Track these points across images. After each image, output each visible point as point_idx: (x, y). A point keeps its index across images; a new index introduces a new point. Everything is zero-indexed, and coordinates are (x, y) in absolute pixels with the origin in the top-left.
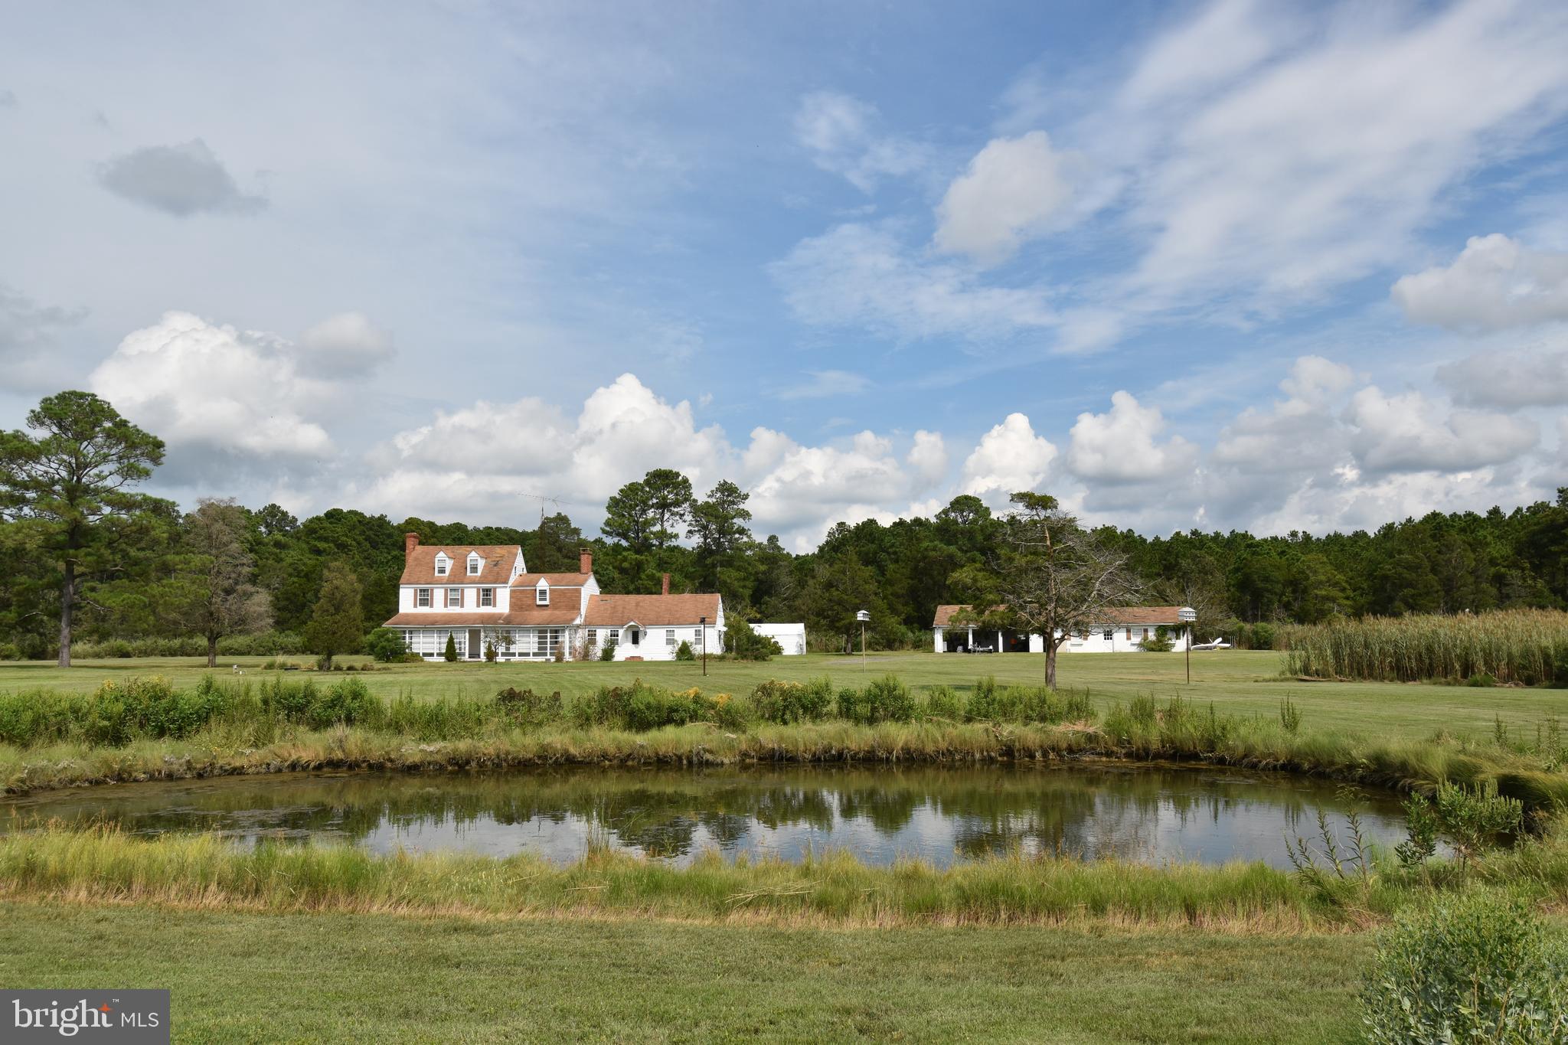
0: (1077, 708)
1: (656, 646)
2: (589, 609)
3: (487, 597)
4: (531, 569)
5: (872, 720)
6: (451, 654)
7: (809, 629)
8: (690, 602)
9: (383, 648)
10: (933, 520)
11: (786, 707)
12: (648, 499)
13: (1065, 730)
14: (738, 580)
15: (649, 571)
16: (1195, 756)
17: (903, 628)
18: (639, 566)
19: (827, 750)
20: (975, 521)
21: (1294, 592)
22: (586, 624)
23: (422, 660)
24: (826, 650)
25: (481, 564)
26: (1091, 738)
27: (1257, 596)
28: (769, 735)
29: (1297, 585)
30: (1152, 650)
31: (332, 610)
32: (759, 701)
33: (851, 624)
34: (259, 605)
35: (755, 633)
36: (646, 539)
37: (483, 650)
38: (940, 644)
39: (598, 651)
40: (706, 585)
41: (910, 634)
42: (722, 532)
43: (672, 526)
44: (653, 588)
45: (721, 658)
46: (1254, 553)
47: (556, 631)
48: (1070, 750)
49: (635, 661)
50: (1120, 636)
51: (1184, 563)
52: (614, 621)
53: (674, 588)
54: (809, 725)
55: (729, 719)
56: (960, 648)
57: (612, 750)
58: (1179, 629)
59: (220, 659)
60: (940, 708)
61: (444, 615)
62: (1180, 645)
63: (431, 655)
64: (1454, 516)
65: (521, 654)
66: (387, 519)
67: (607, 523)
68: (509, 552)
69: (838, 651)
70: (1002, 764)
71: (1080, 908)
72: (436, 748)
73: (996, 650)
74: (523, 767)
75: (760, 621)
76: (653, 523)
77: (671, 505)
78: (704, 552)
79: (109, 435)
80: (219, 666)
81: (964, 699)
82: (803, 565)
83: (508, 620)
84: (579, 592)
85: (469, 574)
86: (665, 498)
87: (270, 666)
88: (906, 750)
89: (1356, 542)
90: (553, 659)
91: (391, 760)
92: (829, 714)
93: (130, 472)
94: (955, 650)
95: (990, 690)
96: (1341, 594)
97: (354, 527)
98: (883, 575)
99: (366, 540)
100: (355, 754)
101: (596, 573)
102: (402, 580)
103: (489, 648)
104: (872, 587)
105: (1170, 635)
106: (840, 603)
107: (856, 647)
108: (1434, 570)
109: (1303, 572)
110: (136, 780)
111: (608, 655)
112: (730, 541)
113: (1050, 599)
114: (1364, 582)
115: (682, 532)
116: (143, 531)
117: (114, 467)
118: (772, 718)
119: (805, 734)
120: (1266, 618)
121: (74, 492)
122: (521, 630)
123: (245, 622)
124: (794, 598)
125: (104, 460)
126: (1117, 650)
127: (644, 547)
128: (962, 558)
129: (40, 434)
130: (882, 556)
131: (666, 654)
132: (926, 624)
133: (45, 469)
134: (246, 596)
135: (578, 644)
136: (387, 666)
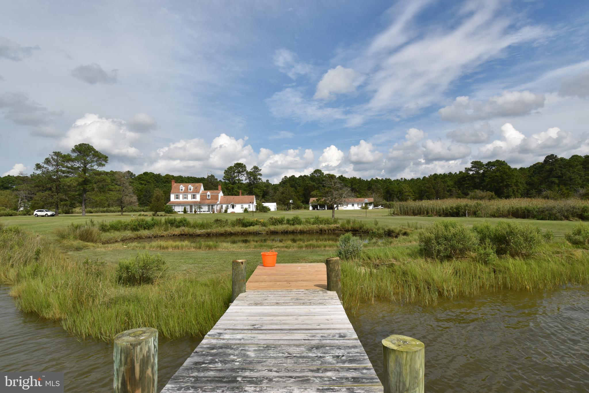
0: (335, 221)
1: (238, 209)
2: (221, 200)
3: (194, 197)
4: (205, 189)
5: (293, 224)
6: (185, 211)
7: (277, 204)
8: (247, 197)
9: (167, 210)
10: (309, 176)
11: (275, 222)
12: (235, 171)
13: (333, 226)
14: (259, 192)
15: (235, 190)
16: (357, 231)
17: (301, 204)
18: (233, 188)
19: (284, 231)
20: (320, 176)
21: (400, 194)
22: (220, 204)
23: (177, 213)
24: (282, 210)
25: (192, 188)
26: (337, 227)
27: (391, 195)
28: (272, 228)
29: (401, 192)
30: (364, 209)
31: (157, 201)
32: (270, 221)
33: (288, 203)
34: (134, 199)
35: (264, 205)
36: (235, 181)
37: (193, 210)
38: (311, 208)
39: (223, 210)
40: (251, 193)
41: (303, 205)
42: (255, 179)
43: (241, 178)
44: (237, 194)
45: (255, 212)
46: (391, 184)
47: (212, 205)
48: (333, 230)
49: (233, 213)
50: (356, 205)
51: (373, 187)
52: (227, 203)
53: (243, 194)
54: (280, 226)
55: (264, 225)
56: (316, 209)
57: (240, 231)
58: (370, 204)
59: (124, 213)
60: (308, 222)
61: (183, 201)
62: (371, 207)
63: (180, 212)
64: (440, 174)
65: (203, 211)
66: (161, 175)
67: (224, 177)
68: (199, 185)
69: (285, 209)
70: (320, 233)
71: (322, 247)
72: (203, 231)
73: (325, 209)
74: (222, 235)
75: (264, 202)
76: (236, 177)
77: (241, 172)
78: (249, 185)
79: (93, 155)
80: (124, 215)
81: (312, 220)
82: (275, 187)
83: (200, 203)
84: (218, 195)
85: (189, 191)
86: (239, 170)
87: (140, 215)
88: (300, 230)
89: (417, 181)
90: (212, 213)
91: (194, 234)
92: (284, 224)
93: (100, 165)
94: (315, 209)
95: (318, 218)
96: (411, 194)
97: (151, 177)
98: (296, 190)
99: (155, 180)
100: (186, 233)
101: (222, 190)
102: (171, 192)
103: (195, 210)
104: (294, 193)
105: (368, 205)
106: (285, 197)
107: (290, 209)
108: (434, 188)
109: (402, 189)
110: (143, 238)
111: (226, 211)
112: (256, 181)
113: (333, 198)
114: (417, 191)
115: (244, 179)
116: (104, 180)
117: (95, 163)
118: (273, 224)
119: (280, 227)
120: (393, 201)
121: (85, 170)
122: (203, 205)
123: (131, 203)
124: (273, 196)
125: (93, 161)
126: (355, 209)
127: (234, 183)
128: (316, 186)
129: (74, 155)
130: (296, 185)
131: (241, 211)
132: (307, 202)
133: (77, 165)
134: (131, 197)
135: (218, 208)
136: (168, 215)
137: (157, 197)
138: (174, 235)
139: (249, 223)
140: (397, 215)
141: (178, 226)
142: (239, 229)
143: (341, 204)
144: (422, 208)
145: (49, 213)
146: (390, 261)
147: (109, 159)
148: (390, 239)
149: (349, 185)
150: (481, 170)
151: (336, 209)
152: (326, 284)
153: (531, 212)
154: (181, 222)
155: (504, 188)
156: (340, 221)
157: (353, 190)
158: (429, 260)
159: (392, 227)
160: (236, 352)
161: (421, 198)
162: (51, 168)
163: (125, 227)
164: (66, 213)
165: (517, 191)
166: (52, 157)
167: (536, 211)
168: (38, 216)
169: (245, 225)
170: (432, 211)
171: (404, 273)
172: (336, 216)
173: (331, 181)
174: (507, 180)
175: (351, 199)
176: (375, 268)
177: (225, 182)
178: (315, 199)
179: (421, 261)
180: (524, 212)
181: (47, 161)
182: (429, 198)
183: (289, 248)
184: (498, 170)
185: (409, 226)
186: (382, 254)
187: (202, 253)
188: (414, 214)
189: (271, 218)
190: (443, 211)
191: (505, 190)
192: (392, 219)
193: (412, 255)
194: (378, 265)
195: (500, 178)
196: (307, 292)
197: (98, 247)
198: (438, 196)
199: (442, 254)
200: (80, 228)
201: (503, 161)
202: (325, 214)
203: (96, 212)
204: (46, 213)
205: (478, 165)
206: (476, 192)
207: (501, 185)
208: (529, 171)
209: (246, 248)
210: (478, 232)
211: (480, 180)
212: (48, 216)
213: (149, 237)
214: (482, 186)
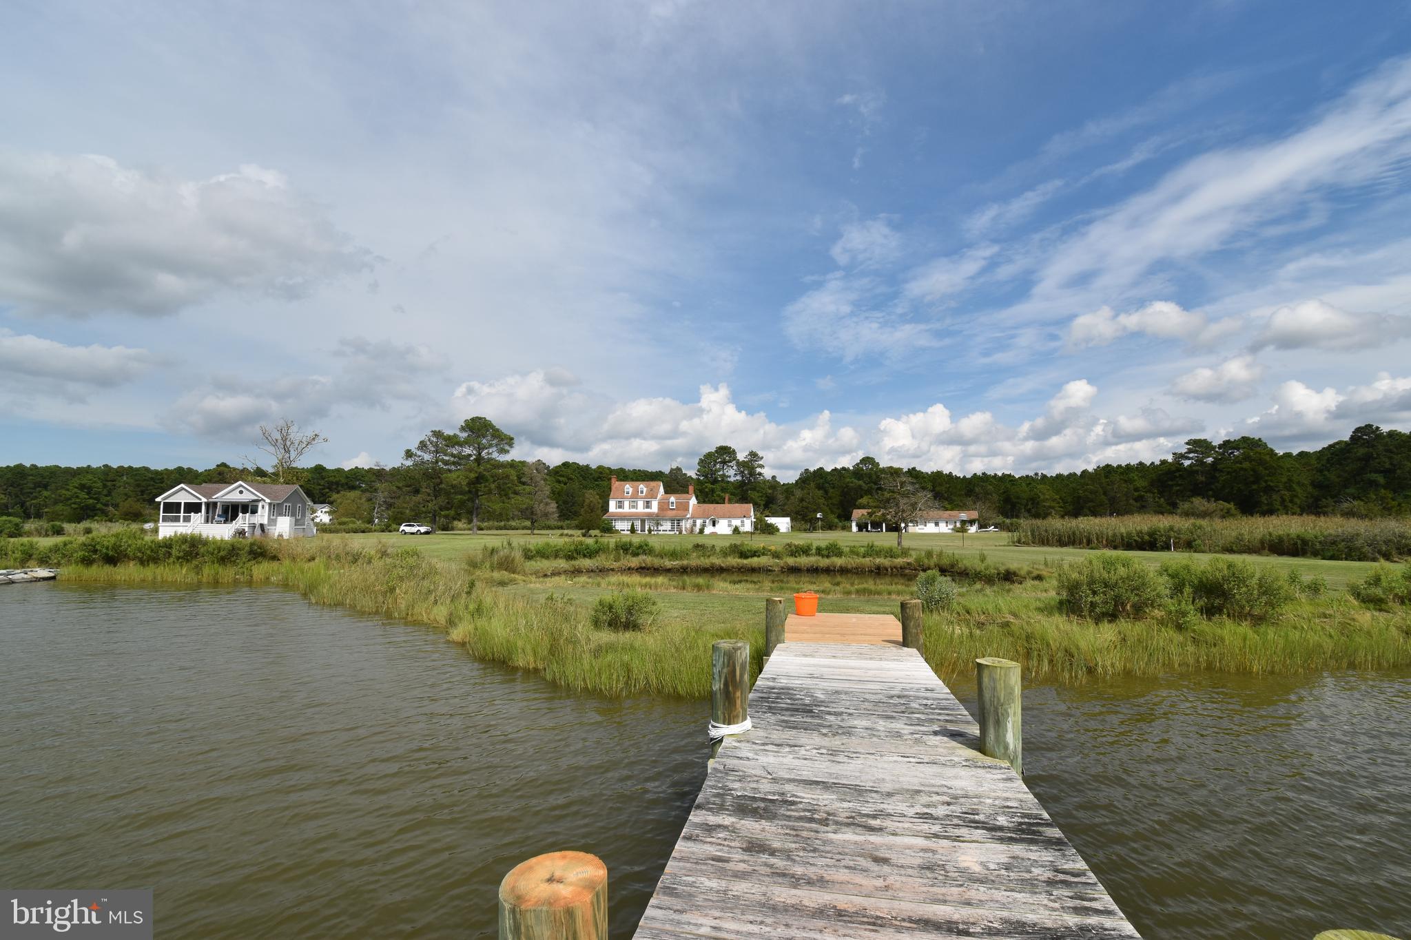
0: (905, 552)
1: (723, 527)
2: (693, 510)
3: (648, 505)
4: (666, 492)
5: (828, 557)
6: (633, 530)
7: (792, 520)
8: (738, 507)
9: (604, 527)
10: (851, 468)
11: (796, 551)
12: (717, 459)
13: (900, 561)
14: (759, 497)
15: (717, 493)
17: (836, 520)
18: (713, 491)
19: (812, 567)
20: (872, 469)
21: (1032, 504)
22: (692, 517)
23: (620, 533)
24: (799, 530)
25: (645, 490)
26: (908, 564)
27: (1014, 505)
28: (791, 561)
29: (1034, 501)
30: (958, 532)
31: (589, 511)
32: (785, 549)
33: (813, 518)
34: (552, 508)
35: (768, 522)
36: (716, 478)
37: (647, 527)
38: (854, 528)
39: (697, 529)
40: (744, 499)
41: (839, 523)
42: (751, 474)
43: (728, 472)
44: (721, 501)
46: (1013, 484)
47: (679, 520)
48: (901, 568)
49: (714, 534)
50: (942, 525)
51: (977, 489)
52: (704, 516)
53: (730, 501)
54: (805, 558)
55: (776, 555)
56: (864, 530)
57: (735, 565)
58: (972, 522)
59: (536, 532)
60: (853, 552)
61: (629, 513)
62: (973, 529)
63: (624, 530)
64: (1119, 466)
65: (663, 531)
67: (698, 471)
68: (656, 484)
69: (805, 530)
70: (877, 573)
72: (676, 563)
73: (882, 531)
74: (706, 570)
75: (768, 516)
76: (719, 470)
77: (727, 462)
78: (741, 484)
79: (492, 436)
80: (536, 534)
81: (862, 550)
82: (788, 489)
83: (657, 515)
84: (689, 502)
85: (640, 494)
86: (725, 459)
87: (562, 535)
88: (841, 567)
90: (678, 533)
91: (661, 567)
92: (813, 554)
93: (503, 451)
94: (862, 531)
96: (1057, 505)
97: (575, 471)
98: (827, 494)
99: (581, 476)
100: (649, 565)
101: (695, 494)
102: (610, 497)
103: (650, 527)
104: (822, 501)
105: (968, 524)
106: (807, 508)
107: (815, 529)
108: (1105, 493)
109: (1037, 494)
111: (701, 531)
112: (754, 479)
113: (899, 511)
114: (1070, 500)
115: (732, 474)
116: (508, 477)
117: (495, 449)
118: (792, 555)
119: (803, 561)
120: (1017, 517)
121: (479, 460)
122: (663, 520)
123: (546, 515)
124: (784, 505)
125: (491, 446)
126: (941, 531)
127: (715, 481)
128: (865, 487)
129: (464, 435)
130: (827, 485)
131: (728, 531)
132: (848, 518)
133: (467, 451)
134: (547, 504)
135: (688, 526)
136: (606, 535)
137: (589, 506)
138: (629, 569)
139: (751, 551)
140: (1027, 544)
141: (635, 555)
142: (734, 561)
143: (916, 523)
144: (1077, 533)
145: (423, 529)
146: (1004, 617)
147: (515, 441)
148: (1007, 585)
149: (929, 486)
150: (1209, 457)
151: (904, 531)
152: (902, 640)
153: (1310, 544)
154: (640, 547)
155: (1262, 494)
156: (913, 553)
157: (938, 496)
158: (1074, 618)
159: (1013, 566)
160: (802, 693)
161: (1076, 514)
162: (427, 457)
163: (556, 554)
164: (443, 530)
165: (1291, 501)
166: (429, 440)
167: (1320, 542)
168: (405, 533)
169: (743, 555)
170: (1097, 539)
171: (1029, 638)
172: (905, 544)
173: (895, 481)
174: (1266, 478)
175: (935, 513)
176: (979, 628)
177: (698, 479)
178: (864, 512)
179: (1059, 620)
180: (1296, 544)
181: (422, 446)
182: (1095, 514)
183: (829, 594)
184: (1246, 458)
185: (1046, 564)
186: (990, 607)
187: (689, 596)
188: (1061, 543)
189: (788, 544)
190: (1123, 540)
191: (1264, 499)
192: (1014, 551)
193: (1047, 610)
194: (983, 624)
195: (1252, 473)
196: (872, 647)
197: (531, 582)
198: (1117, 509)
199: (1098, 610)
200: (497, 552)
201: (1257, 438)
202: (884, 539)
203: (489, 528)
204: (418, 528)
205: (1200, 447)
206: (1192, 503)
207: (1255, 487)
208: (1318, 458)
209: (758, 590)
210: (1169, 575)
211: (1206, 477)
212: (421, 534)
213: (592, 571)
214: (1211, 490)
